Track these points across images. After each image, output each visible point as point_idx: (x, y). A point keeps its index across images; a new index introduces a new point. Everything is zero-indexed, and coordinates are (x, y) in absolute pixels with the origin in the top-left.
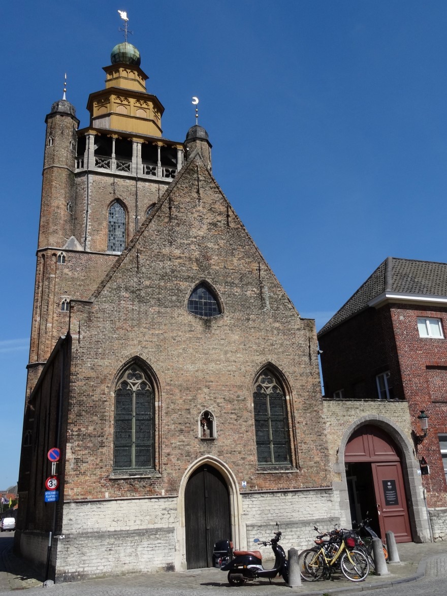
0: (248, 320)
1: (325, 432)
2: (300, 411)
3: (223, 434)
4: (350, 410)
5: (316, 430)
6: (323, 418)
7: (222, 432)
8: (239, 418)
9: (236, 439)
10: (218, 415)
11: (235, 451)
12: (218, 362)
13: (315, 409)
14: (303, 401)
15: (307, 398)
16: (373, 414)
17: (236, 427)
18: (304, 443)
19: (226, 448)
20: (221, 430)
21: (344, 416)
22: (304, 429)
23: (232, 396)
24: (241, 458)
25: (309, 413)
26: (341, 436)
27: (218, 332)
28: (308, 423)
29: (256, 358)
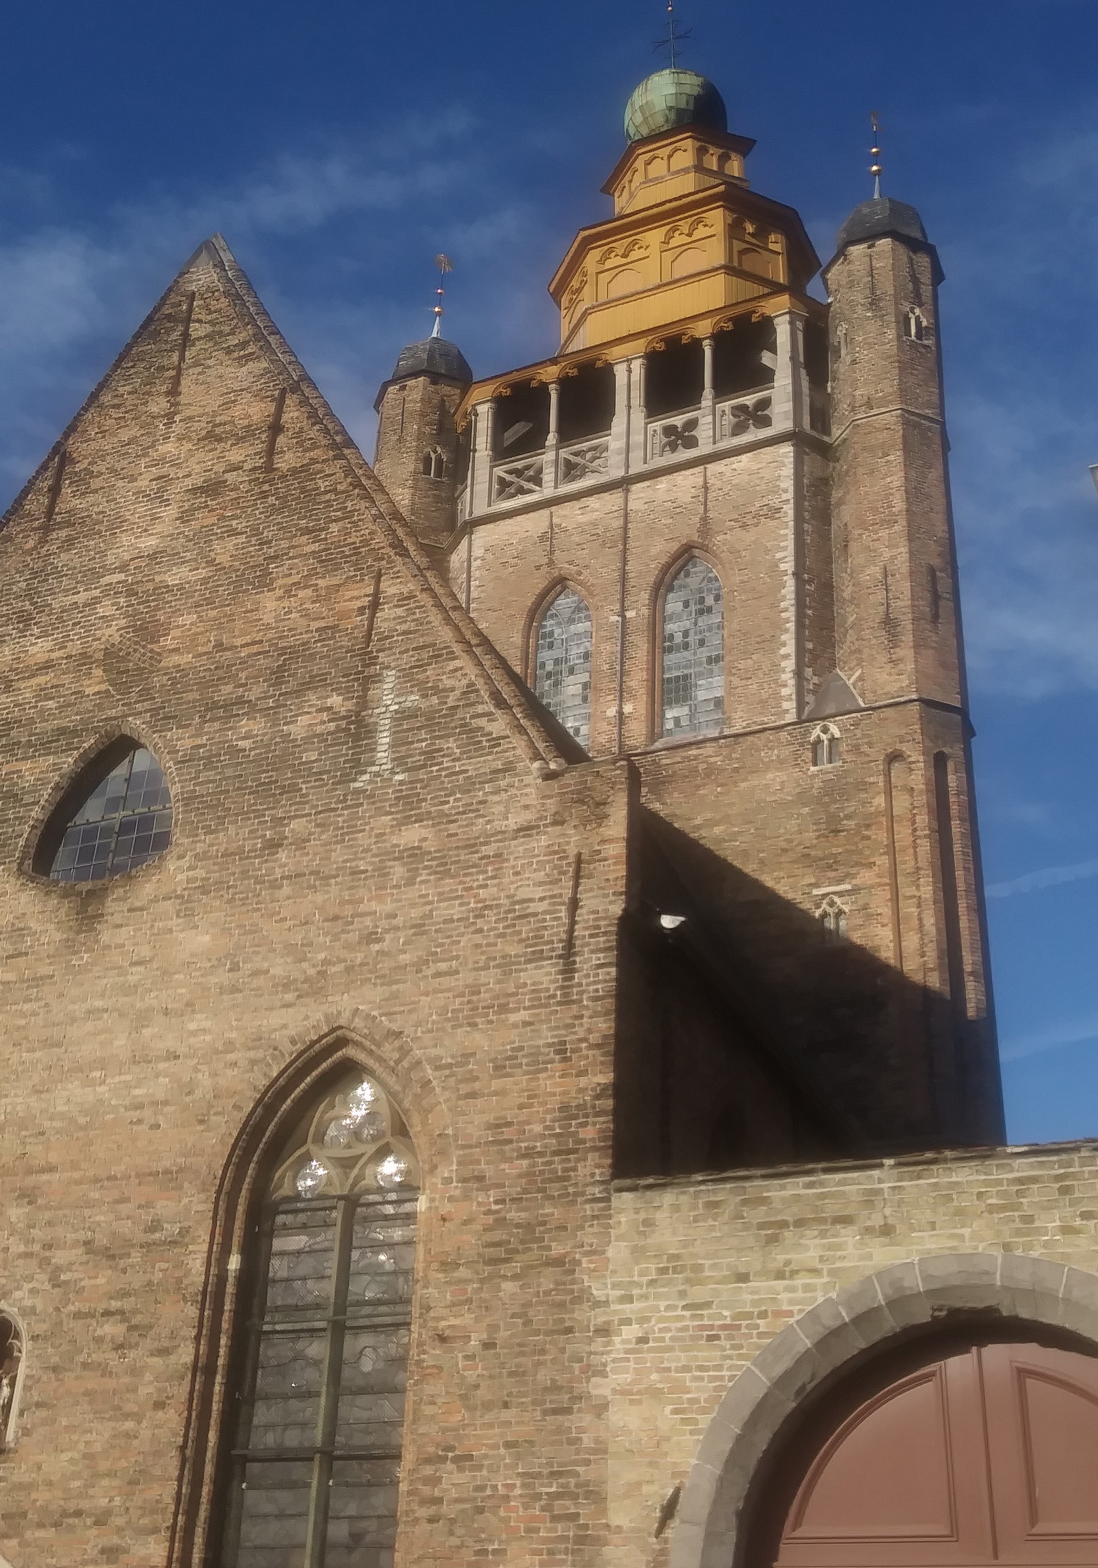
0: (274, 845)
1: (599, 1388)
2: (463, 1272)
3: (45, 1422)
4: (788, 1234)
5: (544, 1376)
6: (597, 1304)
7: (42, 1413)
8: (135, 1337)
9: (97, 1448)
10: (41, 1328)
11: (78, 1513)
12: (96, 1074)
13: (557, 1250)
14: (489, 1212)
15: (515, 1191)
16: (967, 1248)
17: (111, 1383)
18: (456, 1460)
19: (41, 1496)
20: (38, 1405)
21: (743, 1278)
22: (471, 1376)
23: (126, 1228)
24: (103, 1551)
25: (515, 1277)
26: (704, 1411)
27: (124, 934)
28: (503, 1334)
29: (276, 1018)
